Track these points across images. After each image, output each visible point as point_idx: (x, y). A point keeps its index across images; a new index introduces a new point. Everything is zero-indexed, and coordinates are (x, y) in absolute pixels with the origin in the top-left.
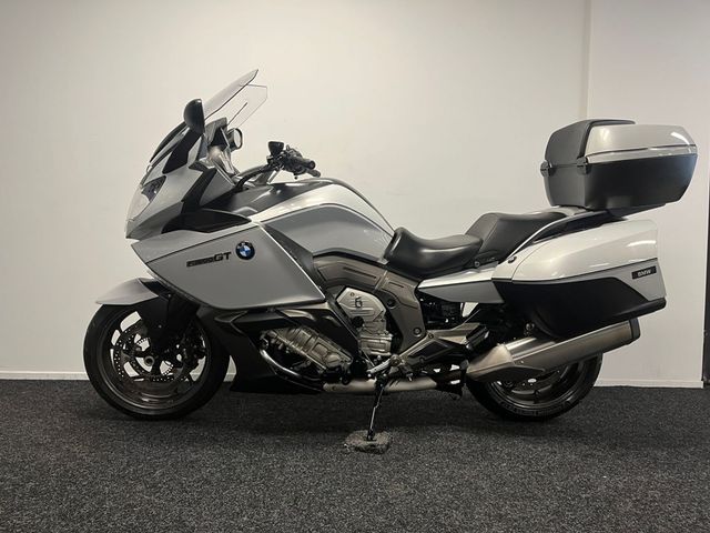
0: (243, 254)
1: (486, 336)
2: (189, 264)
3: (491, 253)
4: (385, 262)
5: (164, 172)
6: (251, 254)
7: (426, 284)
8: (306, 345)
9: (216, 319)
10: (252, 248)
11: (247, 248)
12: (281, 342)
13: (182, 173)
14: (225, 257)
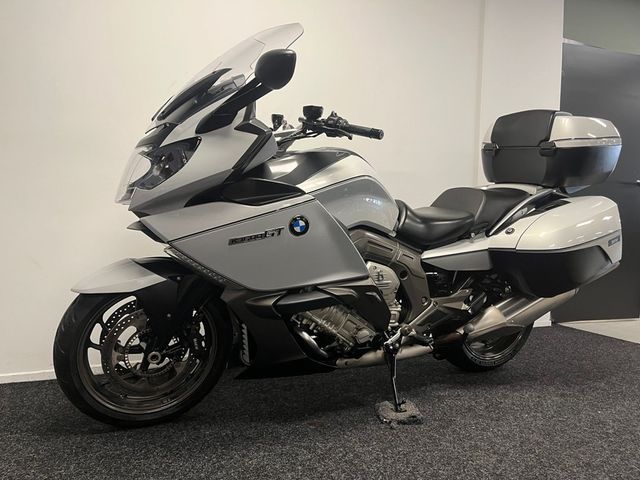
0: (297, 229)
1: (485, 300)
2: (233, 242)
3: (483, 225)
4: (394, 235)
5: (196, 132)
6: (305, 230)
7: (428, 255)
8: (336, 324)
9: (248, 302)
10: (307, 223)
11: (302, 223)
12: (313, 321)
13: (226, 135)
14: (276, 233)
